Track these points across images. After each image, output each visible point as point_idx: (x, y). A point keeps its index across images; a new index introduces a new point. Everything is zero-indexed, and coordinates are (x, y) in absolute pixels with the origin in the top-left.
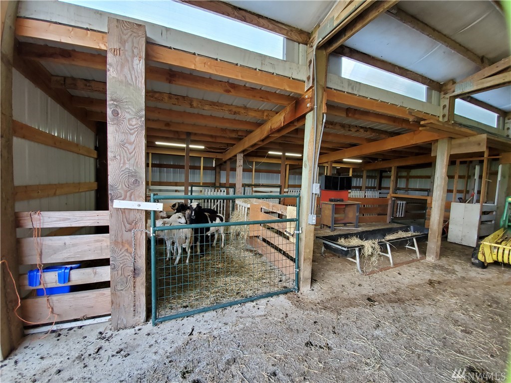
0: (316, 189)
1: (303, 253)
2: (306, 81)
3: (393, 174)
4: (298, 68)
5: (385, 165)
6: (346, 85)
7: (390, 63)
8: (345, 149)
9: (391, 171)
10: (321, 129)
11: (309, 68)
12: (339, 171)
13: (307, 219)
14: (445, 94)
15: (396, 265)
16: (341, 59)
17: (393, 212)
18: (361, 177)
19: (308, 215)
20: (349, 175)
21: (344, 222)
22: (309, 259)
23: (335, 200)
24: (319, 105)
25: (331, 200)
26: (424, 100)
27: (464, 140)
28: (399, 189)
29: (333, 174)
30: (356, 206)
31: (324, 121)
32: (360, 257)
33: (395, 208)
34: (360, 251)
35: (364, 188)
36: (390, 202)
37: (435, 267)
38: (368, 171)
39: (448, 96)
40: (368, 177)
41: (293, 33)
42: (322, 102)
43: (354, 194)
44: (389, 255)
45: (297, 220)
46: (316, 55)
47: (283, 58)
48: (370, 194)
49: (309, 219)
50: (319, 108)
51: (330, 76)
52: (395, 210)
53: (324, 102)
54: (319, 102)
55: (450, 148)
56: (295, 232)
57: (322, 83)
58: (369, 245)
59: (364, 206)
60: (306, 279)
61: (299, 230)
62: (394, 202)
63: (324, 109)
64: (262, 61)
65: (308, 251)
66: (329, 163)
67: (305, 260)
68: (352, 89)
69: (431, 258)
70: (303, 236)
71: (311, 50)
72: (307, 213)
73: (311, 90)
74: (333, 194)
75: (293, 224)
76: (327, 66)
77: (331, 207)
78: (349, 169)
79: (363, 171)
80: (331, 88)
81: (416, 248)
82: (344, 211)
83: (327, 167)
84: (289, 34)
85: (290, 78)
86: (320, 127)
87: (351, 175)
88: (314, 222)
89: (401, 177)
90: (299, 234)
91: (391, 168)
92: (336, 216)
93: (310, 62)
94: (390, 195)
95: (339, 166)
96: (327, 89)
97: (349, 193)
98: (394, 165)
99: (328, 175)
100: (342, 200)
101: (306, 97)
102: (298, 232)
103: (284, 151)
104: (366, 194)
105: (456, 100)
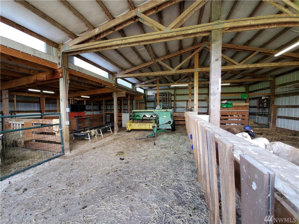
0: (68, 110)
1: (65, 138)
2: (58, 64)
3: (104, 103)
4: (53, 58)
5: (100, 100)
6: (77, 69)
7: (94, 63)
8: (80, 91)
9: (103, 102)
10: (68, 85)
11: (59, 59)
12: (79, 102)
13: (65, 123)
14: (114, 76)
15: (104, 138)
16: (74, 58)
17: (106, 120)
18: (91, 105)
19: (65, 121)
20: (84, 104)
21: (83, 127)
22: (68, 140)
23: (77, 117)
24: (65, 76)
25: (75, 117)
26: (108, 78)
27: (120, 93)
28: (108, 110)
29: (75, 103)
30: (88, 119)
31: (69, 82)
32: (90, 137)
33: (106, 118)
34: (90, 134)
35: (92, 110)
36: (104, 116)
37: (116, 135)
38: (93, 102)
39: (115, 77)
40: (94, 105)
41: (49, 42)
42: (67, 74)
43: (87, 113)
44: (102, 134)
45: (60, 125)
46: (62, 55)
47: (45, 52)
48: (95, 113)
49: (66, 123)
50: (66, 77)
51: (69, 63)
52: (106, 119)
53: (68, 75)
54: (66, 74)
55: (117, 95)
56: (60, 129)
57: (66, 67)
58: (93, 132)
59: (93, 118)
60: (67, 149)
61: (61, 128)
62: (105, 115)
63: (68, 78)
64: (34, 51)
65: (67, 137)
66: (72, 98)
67: (66, 141)
68: (80, 70)
69: (116, 133)
70: (64, 131)
71: (59, 52)
72: (65, 120)
73: (61, 69)
74: (76, 114)
75: (58, 126)
76: (67, 59)
77: (75, 120)
78: (84, 101)
79: (91, 102)
80: (70, 69)
81: (111, 131)
82: (83, 122)
83: (71, 100)
84: (48, 42)
85: (49, 61)
86: (67, 85)
87: (85, 104)
88: (69, 124)
89: (108, 105)
90: (61, 130)
91: (103, 101)
92: (79, 125)
93: (60, 57)
94: (103, 113)
95: (78, 99)
96: (68, 69)
97: (85, 113)
98: (104, 99)
99: (72, 104)
100: (82, 117)
101: (59, 71)
102: (61, 129)
103: (42, 90)
104: (94, 113)
105: (118, 79)
